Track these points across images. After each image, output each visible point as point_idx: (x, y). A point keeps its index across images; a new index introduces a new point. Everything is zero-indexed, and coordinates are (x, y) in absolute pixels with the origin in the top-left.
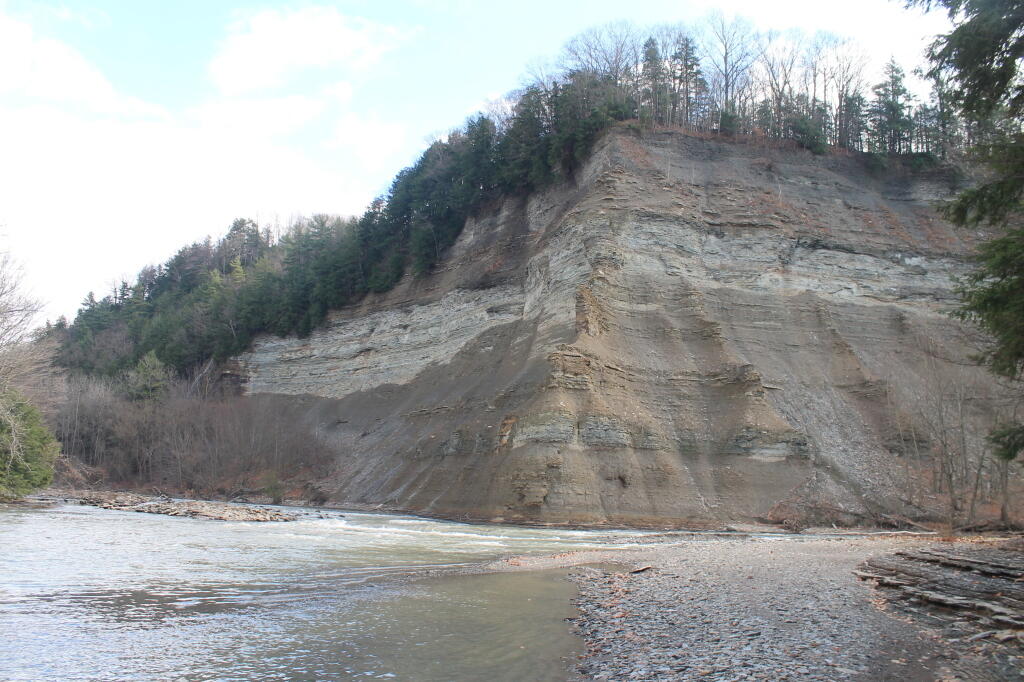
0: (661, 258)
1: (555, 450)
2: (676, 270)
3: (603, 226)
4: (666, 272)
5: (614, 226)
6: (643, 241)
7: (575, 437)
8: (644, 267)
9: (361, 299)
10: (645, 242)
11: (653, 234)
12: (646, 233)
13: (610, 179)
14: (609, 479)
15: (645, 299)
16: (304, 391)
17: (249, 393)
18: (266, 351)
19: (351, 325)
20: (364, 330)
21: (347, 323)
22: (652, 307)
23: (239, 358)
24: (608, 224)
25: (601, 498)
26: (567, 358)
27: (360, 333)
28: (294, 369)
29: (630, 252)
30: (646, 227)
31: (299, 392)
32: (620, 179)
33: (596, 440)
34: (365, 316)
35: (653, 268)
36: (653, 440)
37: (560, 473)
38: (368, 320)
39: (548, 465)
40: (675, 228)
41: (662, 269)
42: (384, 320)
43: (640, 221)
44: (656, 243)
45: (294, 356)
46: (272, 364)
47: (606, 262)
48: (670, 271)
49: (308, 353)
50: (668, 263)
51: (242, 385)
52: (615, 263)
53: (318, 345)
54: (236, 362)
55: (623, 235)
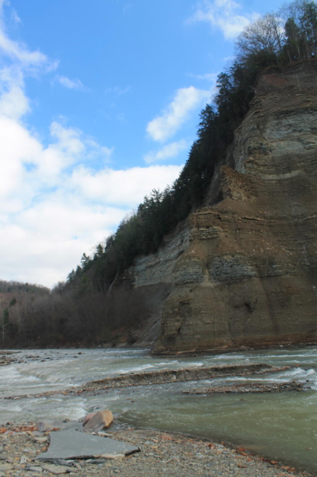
0: (299, 140)
1: (188, 290)
2: (312, 145)
3: (253, 129)
4: (305, 148)
5: (260, 127)
6: (284, 132)
7: (206, 277)
8: (288, 149)
9: (176, 226)
10: (286, 132)
11: (291, 125)
12: (285, 126)
13: (257, 100)
14: (237, 307)
15: (289, 170)
16: (159, 281)
17: (136, 287)
18: (141, 264)
19: (173, 240)
20: (179, 242)
21: (171, 241)
22: (294, 173)
23: (129, 270)
24: (256, 127)
25: (229, 324)
26: (200, 216)
27: (177, 244)
28: (154, 270)
29: (276, 141)
30: (285, 122)
31: (157, 282)
32: (264, 98)
33: (225, 276)
34: (177, 234)
35: (295, 148)
36: (276, 268)
37: (191, 308)
38: (179, 236)
39: (180, 303)
40: (306, 117)
41: (301, 146)
42: (186, 234)
43: (278, 118)
44: (294, 131)
45: (152, 263)
46: (144, 270)
47: (255, 151)
48: (307, 146)
49: (158, 260)
50: (305, 141)
51: (133, 283)
52: (264, 151)
53: (162, 256)
54: (128, 272)
55: (268, 131)
